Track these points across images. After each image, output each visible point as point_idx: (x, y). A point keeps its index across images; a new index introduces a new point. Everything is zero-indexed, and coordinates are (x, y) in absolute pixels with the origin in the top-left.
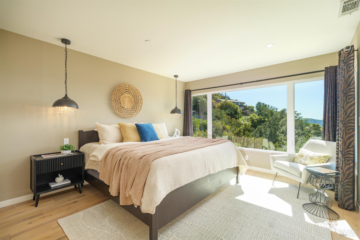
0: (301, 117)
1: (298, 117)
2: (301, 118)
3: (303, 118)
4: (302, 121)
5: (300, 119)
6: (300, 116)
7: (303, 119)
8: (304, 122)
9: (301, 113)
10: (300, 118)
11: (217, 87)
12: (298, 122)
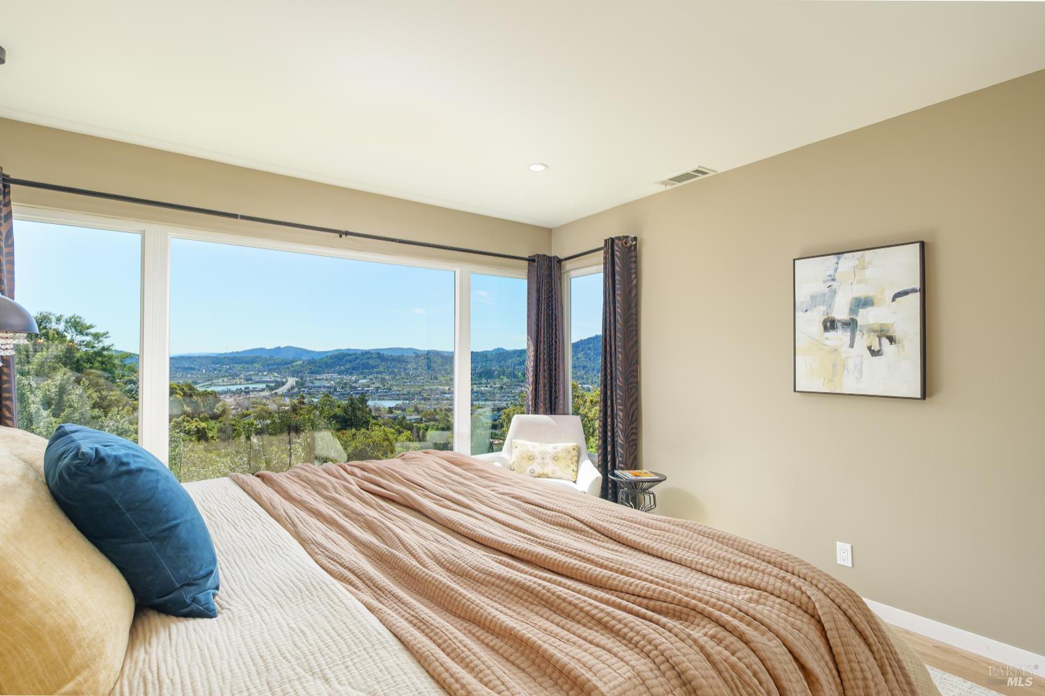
0: (109, 346)
1: (96, 345)
2: (108, 349)
3: (116, 351)
4: (110, 357)
5: (105, 353)
6: (106, 342)
7: (114, 354)
8: (117, 362)
9: (107, 333)
10: (103, 349)
11: (235, 216)
12: (98, 361)
